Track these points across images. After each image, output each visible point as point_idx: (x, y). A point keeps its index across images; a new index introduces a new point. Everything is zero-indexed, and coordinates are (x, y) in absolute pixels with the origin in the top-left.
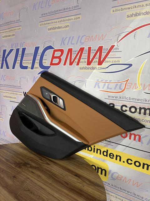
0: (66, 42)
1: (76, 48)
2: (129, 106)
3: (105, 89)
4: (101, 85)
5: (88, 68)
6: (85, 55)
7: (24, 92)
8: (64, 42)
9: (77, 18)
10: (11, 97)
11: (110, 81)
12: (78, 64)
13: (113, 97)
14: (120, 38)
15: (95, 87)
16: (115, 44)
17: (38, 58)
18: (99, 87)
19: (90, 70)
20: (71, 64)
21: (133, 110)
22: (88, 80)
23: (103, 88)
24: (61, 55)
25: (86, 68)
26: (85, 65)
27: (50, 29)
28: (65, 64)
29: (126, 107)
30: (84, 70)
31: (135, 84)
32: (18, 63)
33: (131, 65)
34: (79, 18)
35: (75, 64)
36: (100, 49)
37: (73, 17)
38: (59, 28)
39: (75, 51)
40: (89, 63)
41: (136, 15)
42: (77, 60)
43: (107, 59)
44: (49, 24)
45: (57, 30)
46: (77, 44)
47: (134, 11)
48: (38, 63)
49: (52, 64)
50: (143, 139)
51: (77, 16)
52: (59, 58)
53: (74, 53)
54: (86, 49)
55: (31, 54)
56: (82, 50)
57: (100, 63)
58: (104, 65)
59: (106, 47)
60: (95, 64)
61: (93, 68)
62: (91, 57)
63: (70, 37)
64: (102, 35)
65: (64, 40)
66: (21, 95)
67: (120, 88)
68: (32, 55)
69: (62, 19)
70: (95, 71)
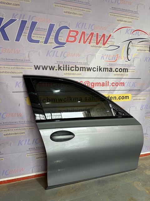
0: (80, 26)
1: (88, 32)
2: (119, 69)
3: (107, 60)
4: (105, 57)
5: (97, 47)
6: (94, 38)
7: (35, 66)
8: (78, 26)
9: (88, 11)
10: (12, 73)
11: (110, 55)
12: (89, 43)
13: (111, 64)
14: (114, 31)
15: (101, 59)
16: (112, 34)
17: (53, 34)
18: (104, 59)
19: (98, 48)
20: (84, 42)
21: (121, 70)
22: (97, 54)
23: (106, 59)
24: (77, 35)
25: (95, 47)
26: (95, 44)
27: (66, 12)
28: (79, 42)
29: (118, 69)
30: (94, 48)
31: (121, 57)
32: (25, 36)
33: (119, 47)
34: (90, 11)
35: (87, 43)
36: (104, 35)
37: (86, 10)
38: (74, 14)
39: (88, 34)
40: (97, 43)
41: (121, 21)
42: (89, 41)
43: (107, 42)
44: (65, 7)
45: (72, 15)
46: (89, 29)
47: (120, 19)
48: (53, 38)
49: (67, 41)
50: (125, 85)
51: (89, 10)
52: (75, 37)
53: (87, 35)
54: (95, 33)
55: (44, 29)
56: (92, 34)
57: (104, 44)
58: (106, 45)
59: (107, 35)
60: (101, 44)
61: (100, 47)
62: (99, 40)
63: (83, 23)
64: (105, 27)
65: (79, 24)
66: (31, 68)
67: (115, 59)
68: (46, 30)
69: (77, 8)
70: (101, 49)
